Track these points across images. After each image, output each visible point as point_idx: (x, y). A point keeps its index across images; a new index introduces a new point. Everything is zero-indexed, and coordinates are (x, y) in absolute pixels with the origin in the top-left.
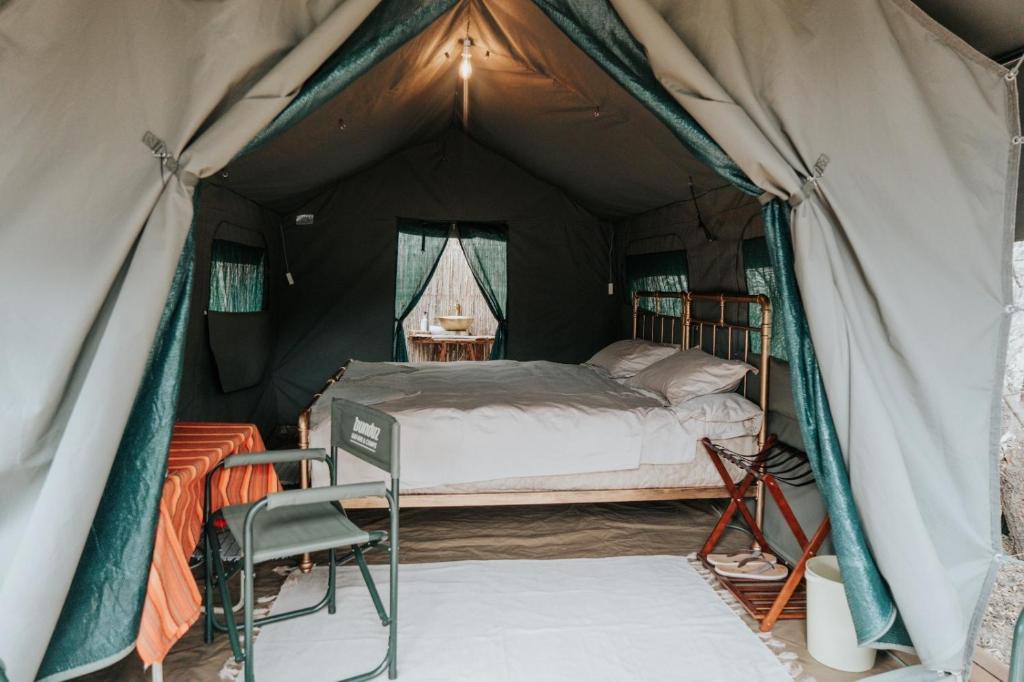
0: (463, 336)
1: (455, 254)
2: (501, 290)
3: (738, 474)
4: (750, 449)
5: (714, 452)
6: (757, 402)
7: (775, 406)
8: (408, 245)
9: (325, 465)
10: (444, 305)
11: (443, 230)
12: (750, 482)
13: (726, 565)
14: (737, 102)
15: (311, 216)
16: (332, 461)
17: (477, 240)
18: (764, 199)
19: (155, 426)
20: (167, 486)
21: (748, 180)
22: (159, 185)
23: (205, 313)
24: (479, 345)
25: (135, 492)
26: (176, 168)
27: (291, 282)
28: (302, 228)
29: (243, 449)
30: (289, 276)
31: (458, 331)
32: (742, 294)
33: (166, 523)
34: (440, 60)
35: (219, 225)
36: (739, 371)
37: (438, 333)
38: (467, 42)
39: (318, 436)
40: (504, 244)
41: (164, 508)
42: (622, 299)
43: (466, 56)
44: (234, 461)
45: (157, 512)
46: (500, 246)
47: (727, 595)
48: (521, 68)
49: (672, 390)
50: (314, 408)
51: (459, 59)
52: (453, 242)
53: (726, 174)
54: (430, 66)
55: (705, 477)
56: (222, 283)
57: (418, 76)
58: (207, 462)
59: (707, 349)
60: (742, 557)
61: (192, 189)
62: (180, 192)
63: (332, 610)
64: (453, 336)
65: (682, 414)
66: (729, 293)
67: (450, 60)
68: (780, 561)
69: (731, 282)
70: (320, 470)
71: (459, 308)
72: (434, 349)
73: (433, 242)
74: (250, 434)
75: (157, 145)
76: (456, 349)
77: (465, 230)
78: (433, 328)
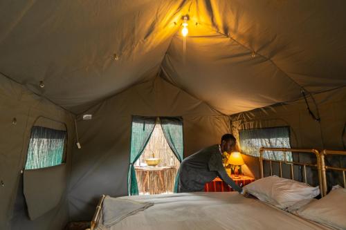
11: (153, 120)
15: (90, 115)
17: (169, 125)
23: (22, 172)
24: (163, 172)
27: (79, 147)
28: (87, 121)
30: (78, 144)
31: (154, 165)
34: (171, 25)
35: (38, 118)
38: (186, 18)
40: (181, 126)
43: (185, 25)
46: (179, 127)
51: (181, 26)
52: (158, 126)
54: (166, 28)
56: (36, 152)
57: (159, 34)
64: (152, 168)
67: (177, 26)
71: (153, 154)
73: (149, 126)
77: (163, 120)
78: (142, 164)
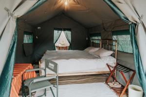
0: (64, 46)
1: (63, 33)
2: (70, 39)
3: (112, 69)
4: (114, 65)
5: (108, 66)
6: (115, 57)
7: (118, 58)
8: (56, 32)
9: (44, 71)
10: (61, 41)
11: (61, 30)
12: (114, 70)
13: (111, 84)
14: (127, 4)
15: (40, 28)
16: (45, 70)
18: (130, 23)
19: (9, 69)
20: (13, 80)
21: (128, 20)
22: (8, 19)
24: (66, 47)
25: (6, 83)
26: (12, 15)
27: (37, 38)
29: (29, 69)
32: (111, 40)
33: (13, 87)
36: (112, 52)
37: (60, 45)
39: (42, 65)
41: (12, 85)
42: (89, 40)
43: (66, 1)
44: (27, 71)
45: (11, 86)
46: (70, 32)
47: (112, 90)
48: (75, 3)
49: (101, 56)
50: (41, 60)
52: (63, 32)
53: (123, 18)
55: (107, 70)
57: (58, 4)
58: (22, 73)
59: (105, 48)
60: (113, 83)
61: (16, 20)
62: (13, 20)
63: (45, 96)
64: (62, 46)
65: (103, 59)
66: (109, 40)
68: (120, 84)
69: (110, 38)
70: (43, 72)
71: (63, 41)
72: (59, 48)
73: (60, 32)
74: (30, 66)
75: (8, 10)
76: (63, 48)
77: (64, 30)
